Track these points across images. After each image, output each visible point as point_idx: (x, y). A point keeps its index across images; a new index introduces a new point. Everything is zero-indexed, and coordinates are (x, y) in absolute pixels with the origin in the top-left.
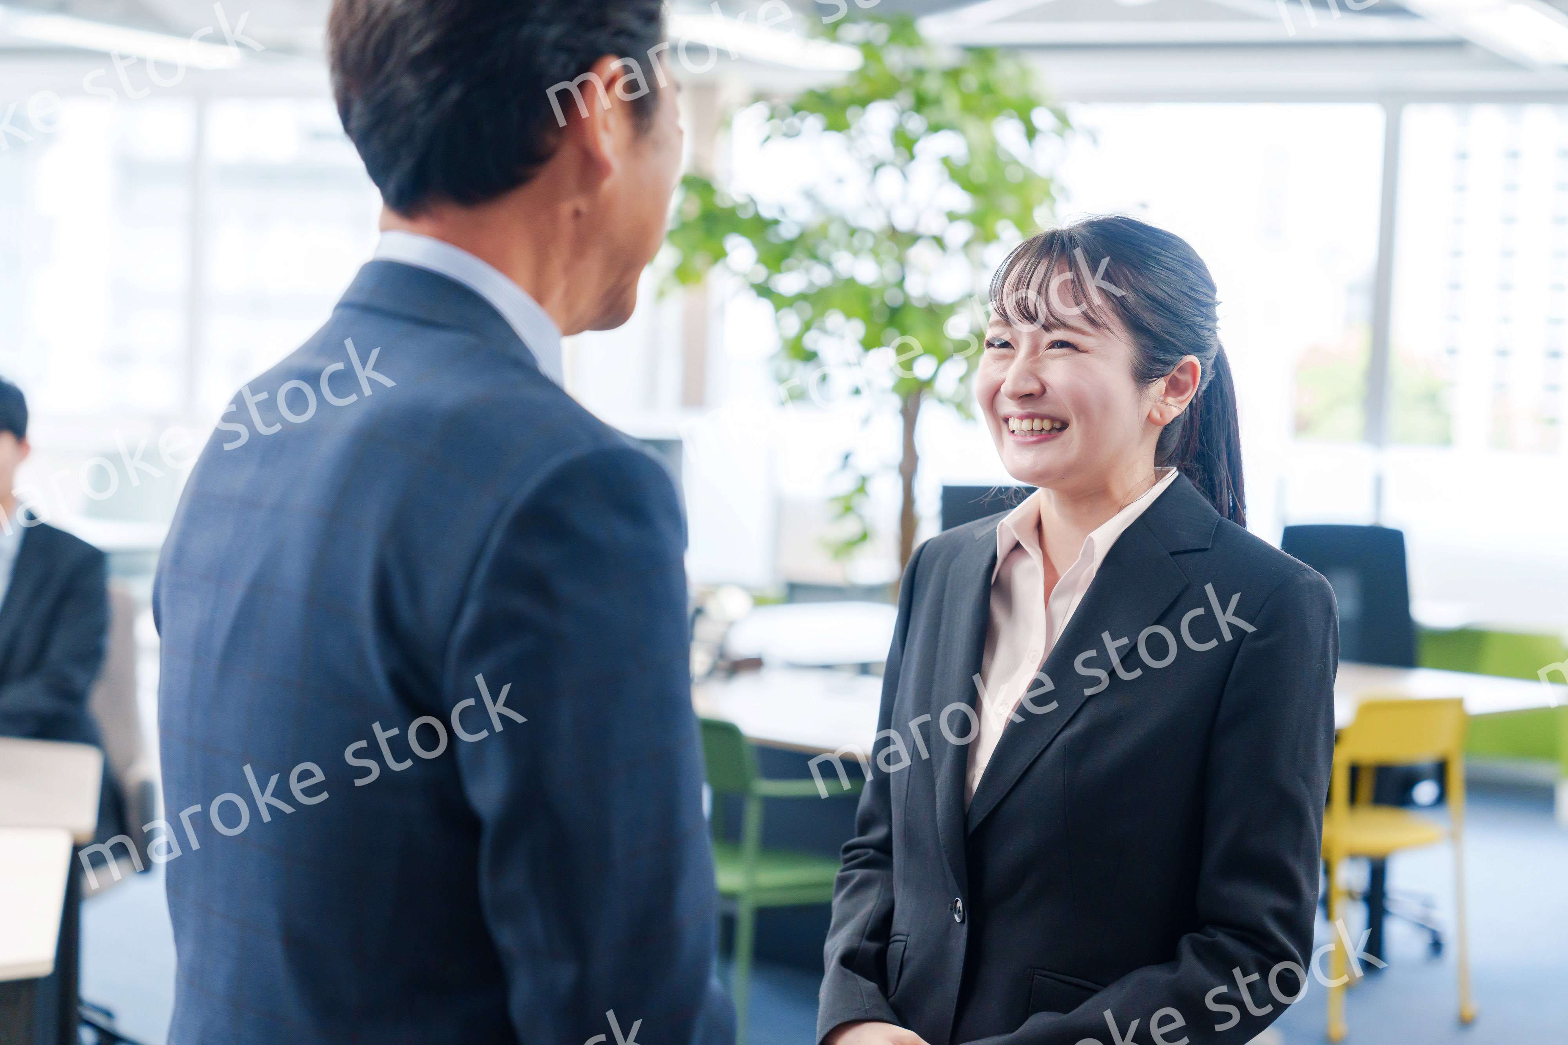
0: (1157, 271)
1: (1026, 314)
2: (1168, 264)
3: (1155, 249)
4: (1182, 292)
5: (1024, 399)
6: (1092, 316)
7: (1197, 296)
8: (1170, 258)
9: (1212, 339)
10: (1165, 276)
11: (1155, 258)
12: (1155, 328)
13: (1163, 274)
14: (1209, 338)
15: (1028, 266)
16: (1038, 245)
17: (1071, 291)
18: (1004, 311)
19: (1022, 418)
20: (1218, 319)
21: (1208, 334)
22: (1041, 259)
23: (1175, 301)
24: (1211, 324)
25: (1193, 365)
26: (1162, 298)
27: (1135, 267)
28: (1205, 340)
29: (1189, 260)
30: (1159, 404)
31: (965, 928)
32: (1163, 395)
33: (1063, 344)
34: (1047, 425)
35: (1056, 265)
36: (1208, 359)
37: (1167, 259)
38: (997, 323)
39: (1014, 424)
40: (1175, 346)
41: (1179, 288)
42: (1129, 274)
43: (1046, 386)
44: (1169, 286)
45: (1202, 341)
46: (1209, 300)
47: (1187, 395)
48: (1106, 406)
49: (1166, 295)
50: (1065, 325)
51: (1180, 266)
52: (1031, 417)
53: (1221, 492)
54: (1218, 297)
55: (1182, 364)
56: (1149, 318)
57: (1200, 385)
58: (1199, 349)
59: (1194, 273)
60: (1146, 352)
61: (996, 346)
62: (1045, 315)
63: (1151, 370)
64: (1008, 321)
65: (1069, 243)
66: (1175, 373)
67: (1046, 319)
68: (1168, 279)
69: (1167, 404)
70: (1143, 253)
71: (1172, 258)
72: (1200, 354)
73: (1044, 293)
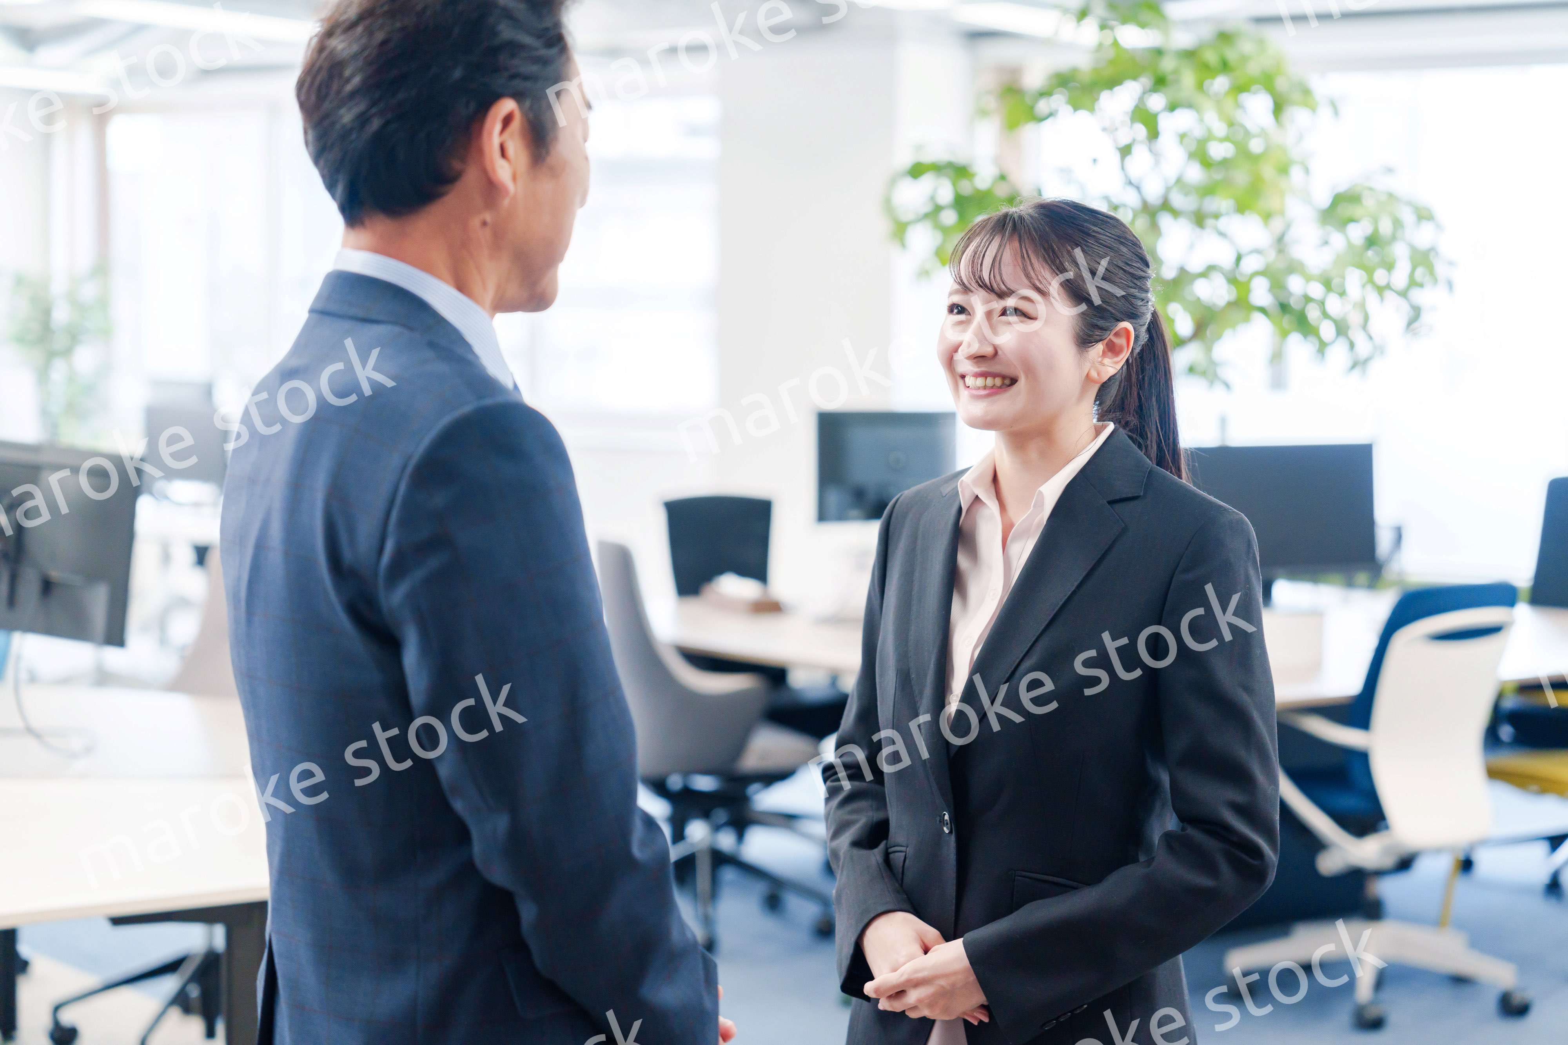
0: (1096, 247)
1: (981, 283)
2: (1105, 241)
3: (1095, 229)
4: (1118, 266)
5: (978, 359)
6: (1040, 286)
7: (1131, 270)
9: (1145, 308)
11: (1094, 236)
14: (1140, 307)
15: (983, 243)
16: (993, 223)
17: (1020, 264)
18: (962, 280)
19: (977, 375)
21: (1141, 304)
22: (995, 236)
23: (1112, 274)
24: (1143, 295)
25: (1127, 330)
28: (1138, 309)
29: (1126, 238)
30: (1097, 365)
31: (953, 836)
32: (1101, 356)
34: (998, 382)
35: (1008, 243)
36: (1141, 325)
37: (1105, 237)
39: (969, 381)
40: (1111, 313)
41: (1115, 263)
42: (1071, 250)
43: (997, 349)
45: (1136, 310)
46: (1142, 274)
47: (1121, 356)
48: (1050, 365)
51: (1116, 244)
52: (984, 375)
55: (1118, 329)
57: (1134, 347)
58: (1132, 316)
59: (1129, 250)
60: (1086, 319)
61: (954, 312)
62: (998, 285)
63: (1090, 336)
64: (965, 289)
65: (1020, 222)
66: (1111, 337)
67: (1000, 289)
68: (1103, 254)
69: (1104, 365)
70: (1083, 232)
71: (1109, 237)
72: (1134, 321)
73: (997, 264)
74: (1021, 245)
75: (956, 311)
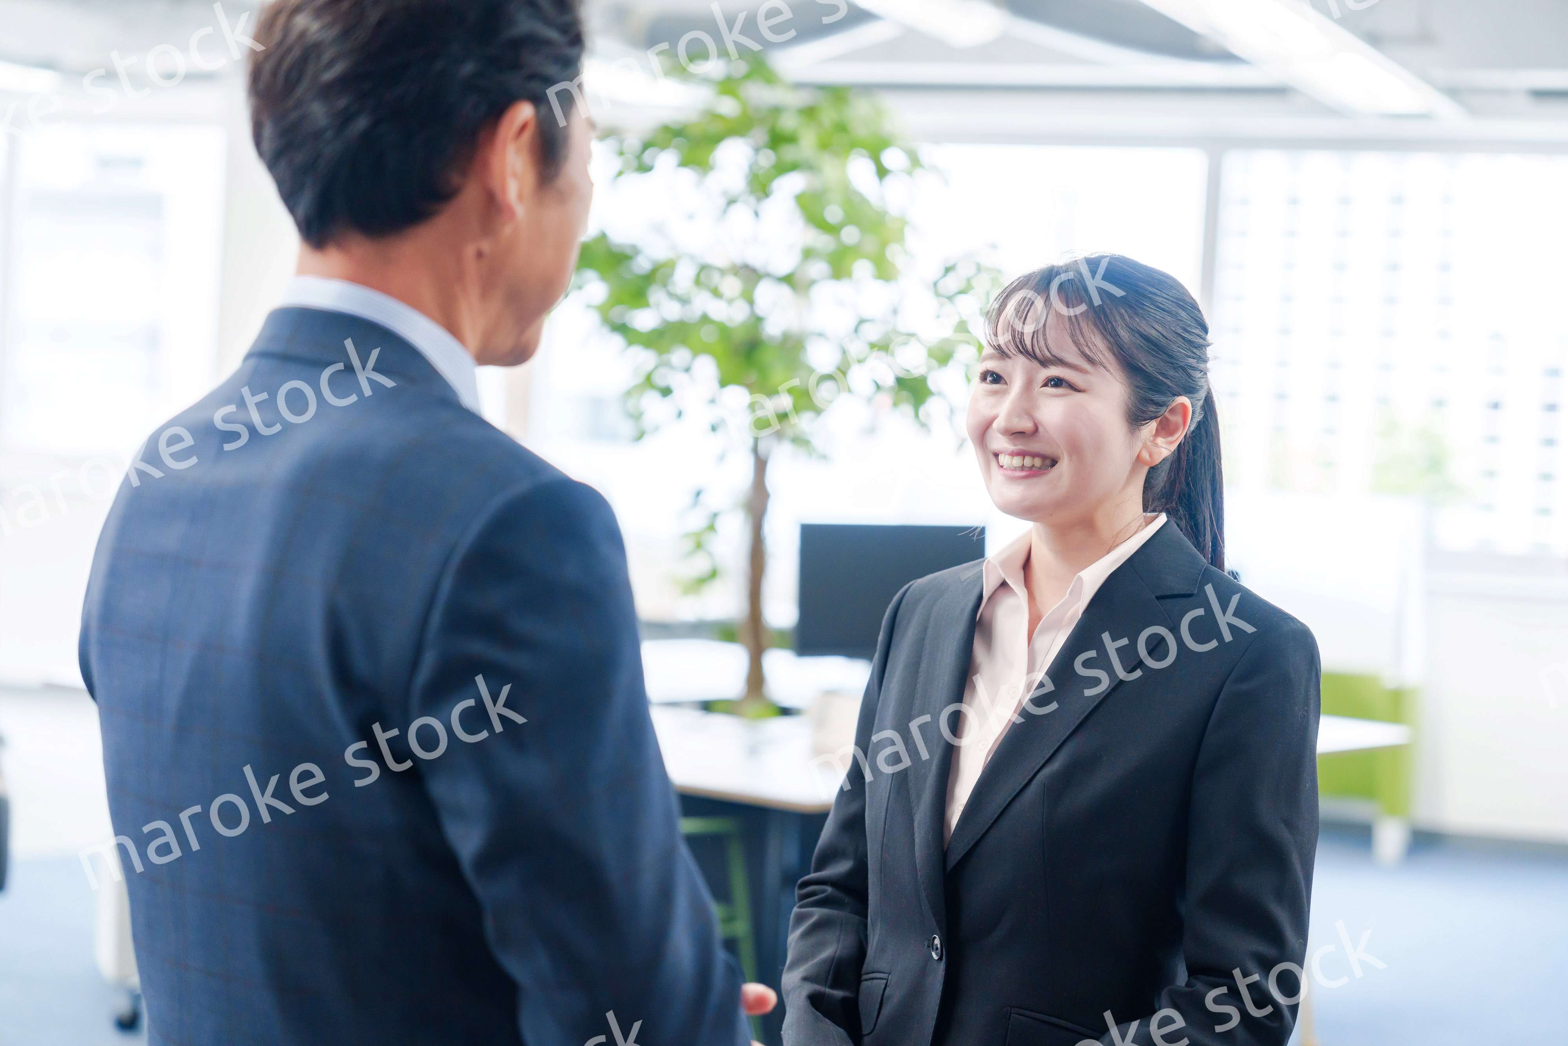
0: (1152, 311)
1: (1020, 348)
2: (1162, 304)
4: (1176, 333)
5: (1016, 435)
6: (1090, 354)
7: (1191, 338)
9: (1203, 380)
10: (1160, 316)
11: (1150, 298)
12: (1150, 369)
13: (1158, 314)
14: (1200, 379)
17: (1068, 328)
18: (999, 345)
19: (1013, 454)
21: (1199, 375)
23: (1169, 342)
24: (1202, 366)
25: (1183, 406)
26: (1156, 339)
27: (1131, 307)
28: (1197, 382)
29: (1183, 301)
30: (1150, 444)
31: (942, 966)
32: (1154, 436)
33: (1058, 382)
34: (1038, 462)
36: (1198, 400)
37: (1162, 299)
38: (991, 357)
39: (1004, 459)
40: (1169, 387)
41: (1173, 329)
42: (1126, 316)
43: (1038, 425)
44: (1163, 327)
45: (1194, 383)
46: (1201, 341)
47: (1176, 436)
48: (1099, 446)
49: (1161, 336)
50: (1062, 363)
51: (1175, 307)
52: (1022, 454)
54: (1210, 337)
55: (1174, 405)
56: (1143, 358)
57: (1189, 426)
58: (1190, 388)
59: (1188, 314)
60: (1140, 392)
62: (1041, 351)
63: (1144, 412)
64: (1002, 354)
66: (1167, 414)
67: (1042, 355)
68: (1160, 318)
69: (1156, 445)
71: (1166, 299)
72: (1191, 395)
75: (989, 379)
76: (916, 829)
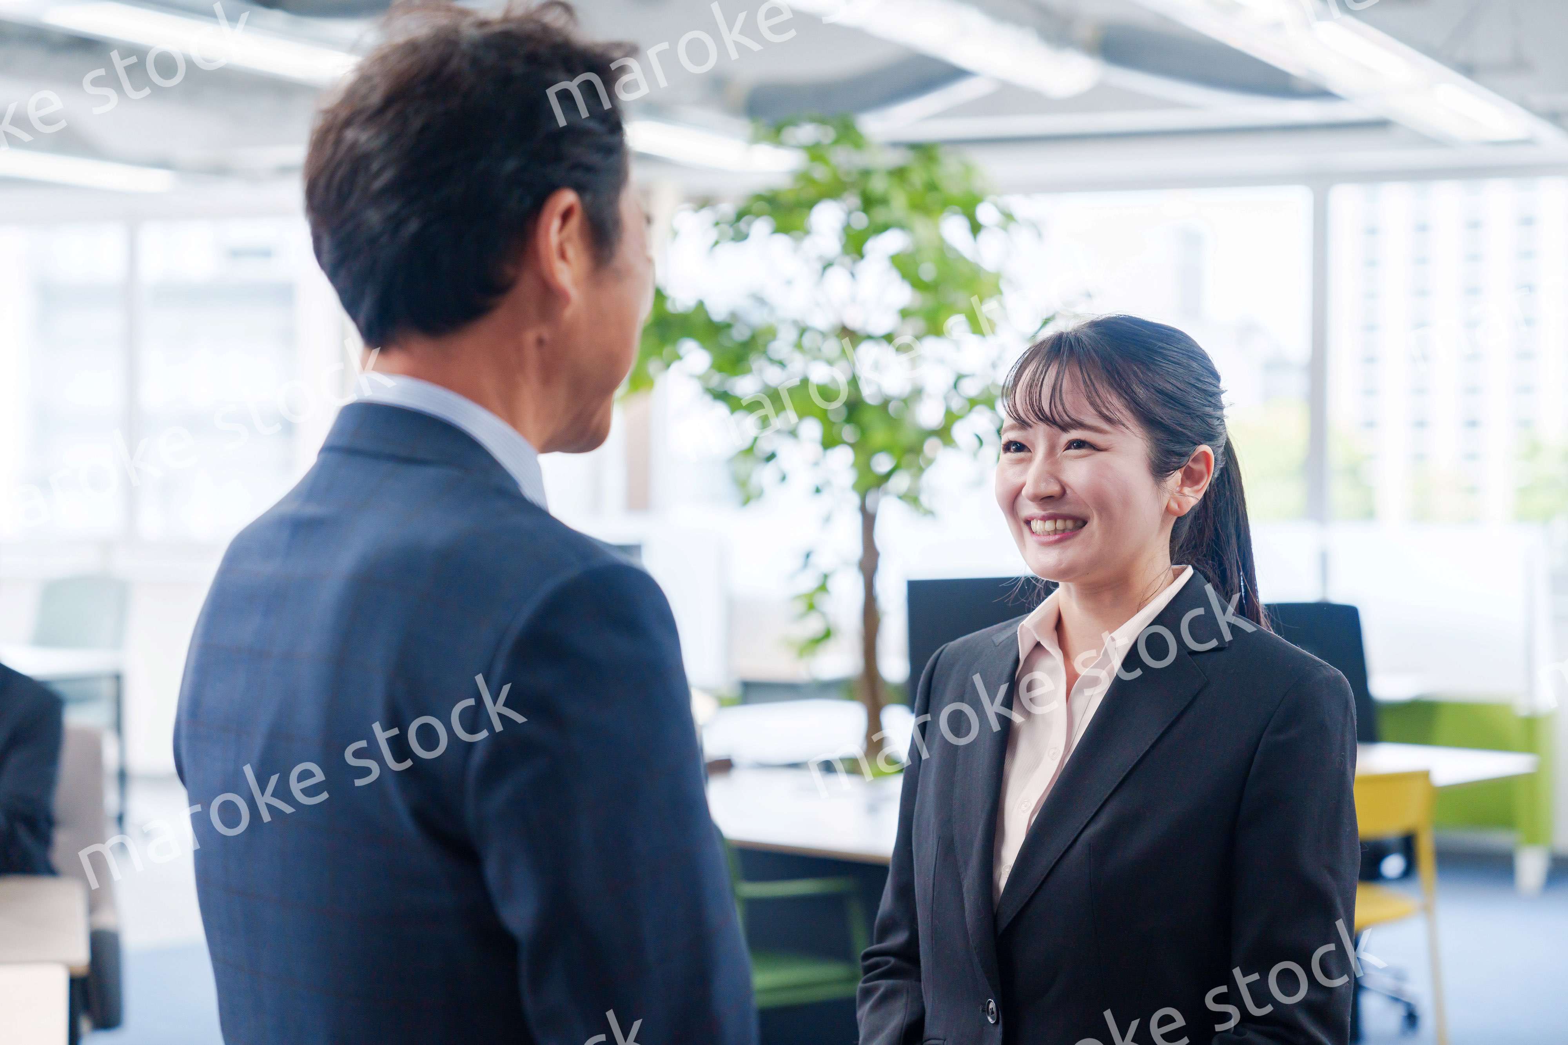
0: (1164, 365)
1: (1041, 416)
2: (1173, 357)
3: (1160, 344)
4: (1190, 384)
5: (1044, 500)
6: (1108, 414)
7: (1204, 387)
8: (1176, 352)
9: (1221, 427)
10: (1173, 370)
11: (1161, 353)
12: (1168, 422)
13: (1171, 367)
14: (1218, 426)
15: (1039, 370)
16: (1046, 349)
17: (1084, 391)
18: (1018, 415)
19: (1044, 519)
20: (1224, 407)
21: (1217, 423)
22: (1051, 362)
23: (1184, 393)
24: (1218, 413)
25: (1205, 454)
26: (1171, 391)
27: (1143, 363)
28: (1215, 429)
29: (1193, 352)
30: (1177, 495)
31: (999, 1029)
32: (1180, 486)
33: (1080, 444)
34: (1070, 524)
35: (1067, 369)
36: (1218, 447)
37: (1171, 353)
38: (1012, 428)
39: (1037, 525)
40: (1188, 437)
41: (1187, 380)
42: (1138, 371)
43: (1065, 487)
44: (1177, 379)
45: (1213, 430)
46: (1215, 389)
47: (1202, 484)
48: (1127, 502)
49: (1175, 388)
50: (1081, 425)
51: (1184, 359)
52: (1054, 518)
53: (1232, 574)
54: (1223, 385)
55: (1196, 454)
56: (1160, 412)
57: (1213, 474)
58: (1210, 437)
59: (1199, 365)
60: (1160, 445)
61: (1012, 450)
62: (1060, 416)
63: (1167, 463)
64: (1022, 424)
65: (1077, 344)
66: (1190, 463)
67: (1062, 420)
69: (1183, 495)
70: (1149, 349)
72: (1211, 443)
73: (1057, 395)
74: (1081, 369)
75: (1013, 448)
76: (965, 895)
